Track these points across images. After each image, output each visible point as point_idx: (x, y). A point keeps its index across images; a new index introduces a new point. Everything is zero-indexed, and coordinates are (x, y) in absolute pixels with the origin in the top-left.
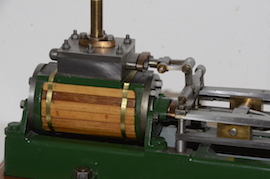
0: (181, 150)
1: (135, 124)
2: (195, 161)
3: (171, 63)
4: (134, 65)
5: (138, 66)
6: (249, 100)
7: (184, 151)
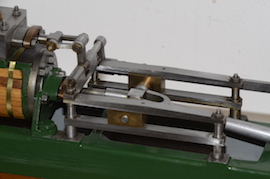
0: (71, 135)
1: (22, 106)
2: (86, 147)
3: (63, 38)
4: (21, 41)
5: (25, 43)
6: (149, 79)
7: (76, 136)
